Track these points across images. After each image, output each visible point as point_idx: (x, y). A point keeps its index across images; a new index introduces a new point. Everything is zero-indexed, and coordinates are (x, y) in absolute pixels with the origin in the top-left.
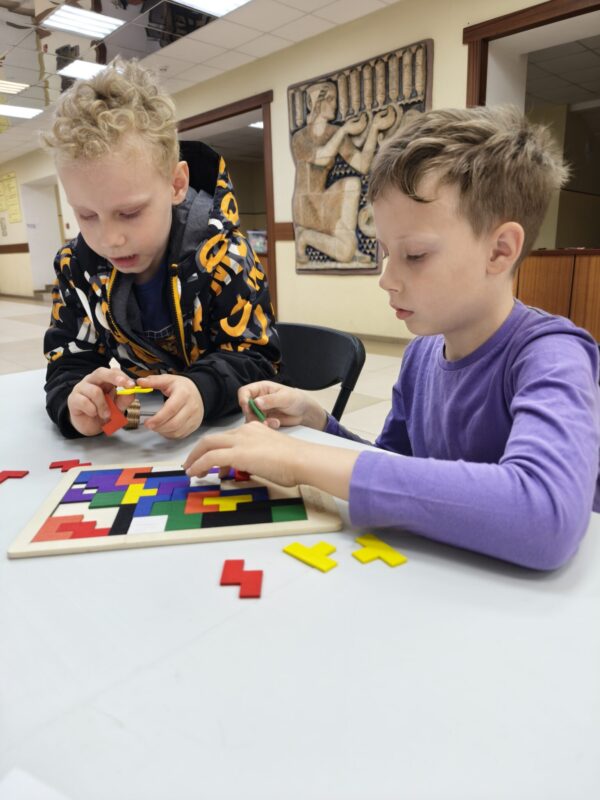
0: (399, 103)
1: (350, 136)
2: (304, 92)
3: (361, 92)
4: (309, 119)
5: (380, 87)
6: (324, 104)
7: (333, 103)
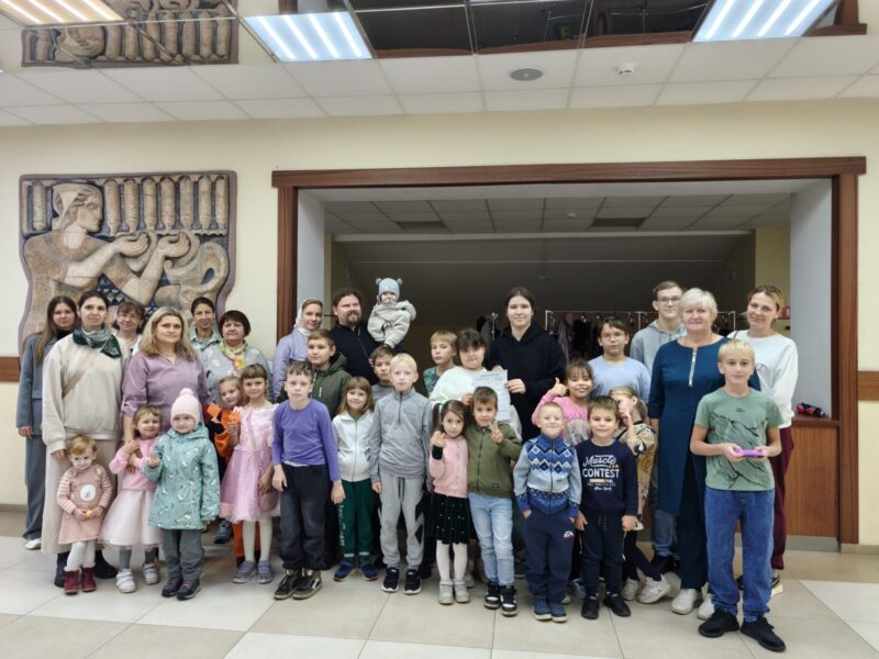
0: (194, 232)
1: (123, 256)
2: (49, 189)
3: (140, 208)
4: (56, 224)
5: (168, 207)
6: (81, 210)
7: (98, 213)
